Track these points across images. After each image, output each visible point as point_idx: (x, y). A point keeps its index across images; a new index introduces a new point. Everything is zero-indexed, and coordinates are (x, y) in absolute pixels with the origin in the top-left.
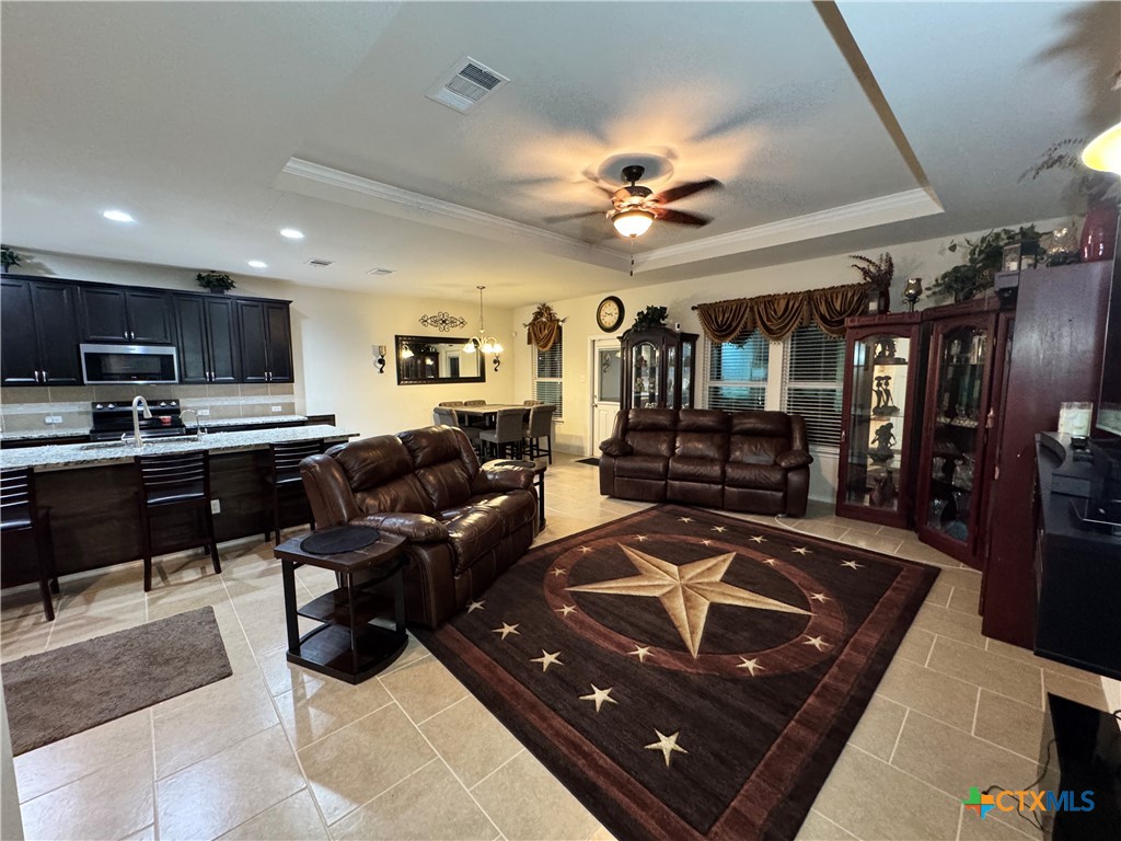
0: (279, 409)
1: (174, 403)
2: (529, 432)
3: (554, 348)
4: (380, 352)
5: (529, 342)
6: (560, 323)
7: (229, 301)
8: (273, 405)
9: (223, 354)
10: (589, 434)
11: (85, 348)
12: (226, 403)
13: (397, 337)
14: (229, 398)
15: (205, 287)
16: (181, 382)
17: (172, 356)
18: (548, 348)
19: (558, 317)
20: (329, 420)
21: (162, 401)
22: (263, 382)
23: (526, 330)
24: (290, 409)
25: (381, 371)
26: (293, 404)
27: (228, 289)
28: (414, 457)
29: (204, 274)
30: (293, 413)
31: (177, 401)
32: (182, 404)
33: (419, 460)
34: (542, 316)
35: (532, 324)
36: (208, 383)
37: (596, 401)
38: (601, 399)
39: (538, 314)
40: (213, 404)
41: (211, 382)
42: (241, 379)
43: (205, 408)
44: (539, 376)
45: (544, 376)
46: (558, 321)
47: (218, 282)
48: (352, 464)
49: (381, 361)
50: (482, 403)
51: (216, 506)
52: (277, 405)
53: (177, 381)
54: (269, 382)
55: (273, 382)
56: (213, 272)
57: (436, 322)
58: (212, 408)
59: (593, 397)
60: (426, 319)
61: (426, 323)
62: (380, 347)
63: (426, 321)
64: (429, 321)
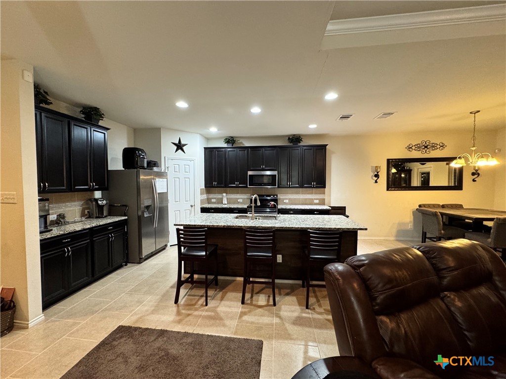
0: (317, 201)
1: (275, 196)
4: (376, 170)
7: (299, 148)
8: (315, 199)
9: (295, 174)
11: (250, 173)
12: (295, 197)
13: (388, 160)
14: (296, 195)
15: (290, 143)
16: (279, 187)
17: (276, 175)
20: (340, 211)
21: (272, 195)
22: (311, 187)
24: (322, 202)
25: (376, 182)
26: (324, 199)
27: (300, 142)
28: (441, 278)
29: (291, 137)
30: (324, 204)
31: (277, 195)
32: (278, 197)
33: (445, 282)
36: (288, 188)
40: (290, 197)
41: (289, 187)
42: (302, 186)
43: (287, 199)
47: (295, 139)
48: (375, 281)
49: (377, 176)
50: (460, 207)
51: (279, 259)
52: (317, 199)
53: (277, 187)
54: (314, 187)
55: (317, 187)
56: (294, 135)
57: (419, 147)
58: (289, 199)
60: (411, 146)
61: (411, 149)
62: (376, 167)
63: (411, 148)
64: (414, 148)
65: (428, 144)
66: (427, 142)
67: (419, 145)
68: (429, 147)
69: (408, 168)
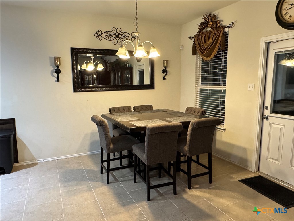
2: (186, 148)
3: (218, 57)
4: (55, 63)
5: (194, 53)
6: (226, 30)
10: (255, 147)
13: (73, 50)
18: (211, 57)
19: (224, 24)
23: (192, 42)
25: (58, 80)
34: (207, 26)
35: (197, 36)
37: (267, 113)
38: (274, 111)
39: (203, 26)
44: (202, 84)
45: (207, 84)
46: (225, 27)
49: (58, 72)
57: (110, 36)
59: (263, 108)
60: (100, 33)
61: (100, 37)
62: (55, 58)
63: (100, 35)
64: (103, 35)
65: (119, 32)
66: (118, 30)
67: (109, 33)
68: (120, 36)
69: (129, 65)
